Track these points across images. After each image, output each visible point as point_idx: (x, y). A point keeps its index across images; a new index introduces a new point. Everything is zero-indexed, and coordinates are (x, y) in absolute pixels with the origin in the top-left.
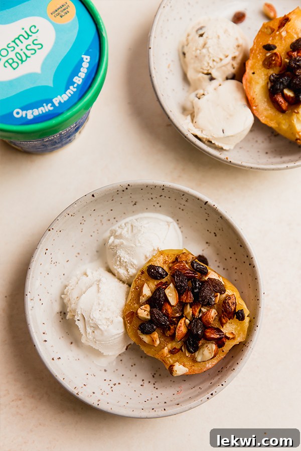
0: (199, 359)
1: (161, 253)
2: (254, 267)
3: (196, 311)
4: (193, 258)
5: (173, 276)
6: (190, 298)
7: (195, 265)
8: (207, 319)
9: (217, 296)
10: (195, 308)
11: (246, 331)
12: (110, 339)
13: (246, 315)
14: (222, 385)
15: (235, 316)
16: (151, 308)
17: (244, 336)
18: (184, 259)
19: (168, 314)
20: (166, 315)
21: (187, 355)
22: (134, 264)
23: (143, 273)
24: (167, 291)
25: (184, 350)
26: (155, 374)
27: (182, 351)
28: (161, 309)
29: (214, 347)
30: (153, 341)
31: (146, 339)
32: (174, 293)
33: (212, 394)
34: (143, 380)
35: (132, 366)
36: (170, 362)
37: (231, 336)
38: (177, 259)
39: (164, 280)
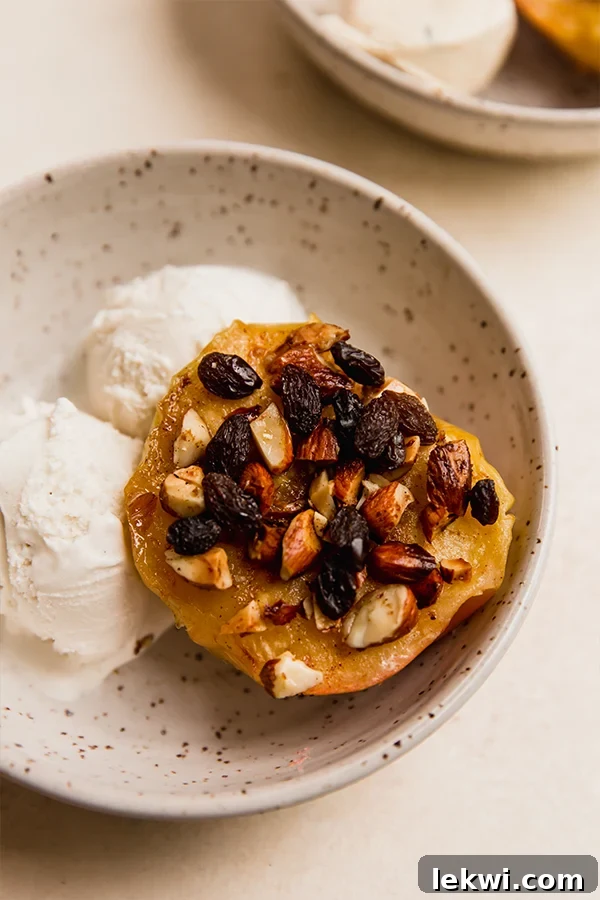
0: (357, 638)
1: (243, 328)
2: (524, 375)
3: (346, 486)
4: (338, 335)
5: (276, 389)
6: (327, 448)
7: (344, 350)
8: (381, 508)
9: (410, 444)
10: (343, 480)
11: (506, 554)
12: (81, 584)
13: (503, 508)
14: (432, 716)
15: (469, 508)
16: (205, 472)
17: (498, 573)
18: (311, 339)
19: (260, 489)
20: (256, 493)
21: (320, 625)
22: (164, 368)
23: (186, 382)
24: (258, 426)
25: (308, 612)
26: (223, 729)
27: (303, 614)
28: (238, 478)
29: (403, 594)
30: (211, 570)
31: (189, 569)
32: (279, 431)
33: (398, 744)
34: (185, 744)
35: (153, 705)
36: (265, 654)
37: (457, 569)
38: (289, 341)
39: (250, 402)
